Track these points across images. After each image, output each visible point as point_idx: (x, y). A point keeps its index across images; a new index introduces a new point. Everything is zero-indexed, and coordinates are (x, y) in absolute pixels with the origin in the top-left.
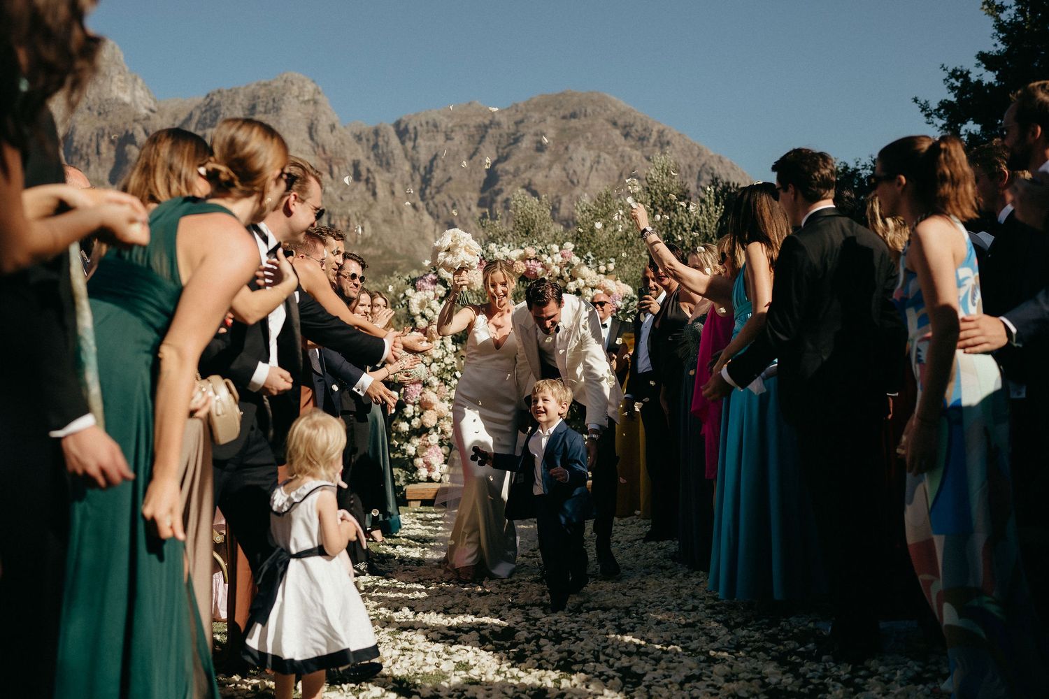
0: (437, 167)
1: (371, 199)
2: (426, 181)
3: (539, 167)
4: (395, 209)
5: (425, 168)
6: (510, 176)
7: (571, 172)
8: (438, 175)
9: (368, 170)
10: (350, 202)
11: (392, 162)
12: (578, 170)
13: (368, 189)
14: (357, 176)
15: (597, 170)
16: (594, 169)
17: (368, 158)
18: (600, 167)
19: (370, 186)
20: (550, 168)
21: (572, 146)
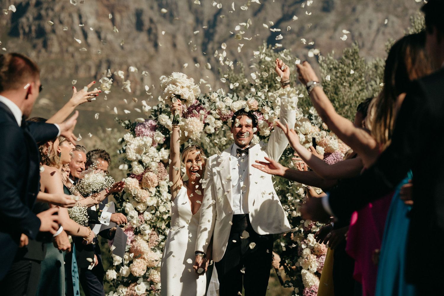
0: (221, 22)
1: (152, 50)
2: (209, 35)
3: (324, 28)
4: (176, 62)
5: (209, 22)
6: (294, 36)
7: (356, 34)
8: (221, 29)
9: (151, 21)
10: (131, 52)
11: (175, 13)
12: (364, 32)
13: (150, 40)
14: (139, 25)
15: (384, 33)
16: (381, 33)
17: (152, 8)
18: (387, 30)
19: (152, 37)
20: (335, 29)
21: (359, 8)
